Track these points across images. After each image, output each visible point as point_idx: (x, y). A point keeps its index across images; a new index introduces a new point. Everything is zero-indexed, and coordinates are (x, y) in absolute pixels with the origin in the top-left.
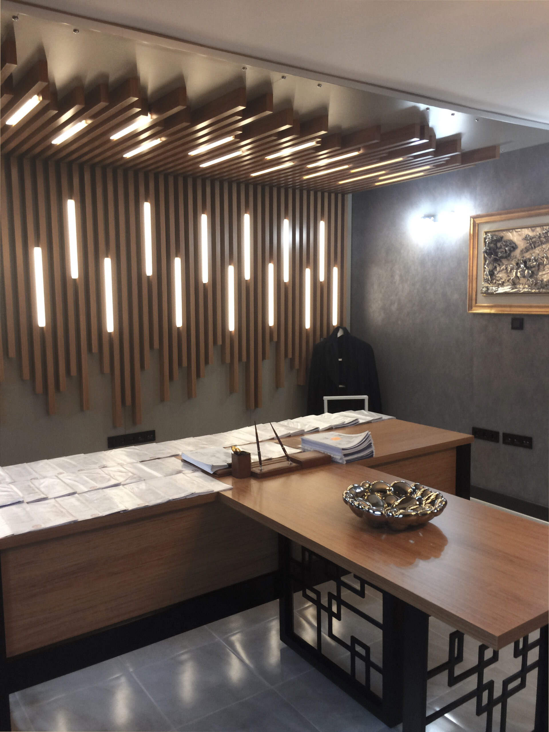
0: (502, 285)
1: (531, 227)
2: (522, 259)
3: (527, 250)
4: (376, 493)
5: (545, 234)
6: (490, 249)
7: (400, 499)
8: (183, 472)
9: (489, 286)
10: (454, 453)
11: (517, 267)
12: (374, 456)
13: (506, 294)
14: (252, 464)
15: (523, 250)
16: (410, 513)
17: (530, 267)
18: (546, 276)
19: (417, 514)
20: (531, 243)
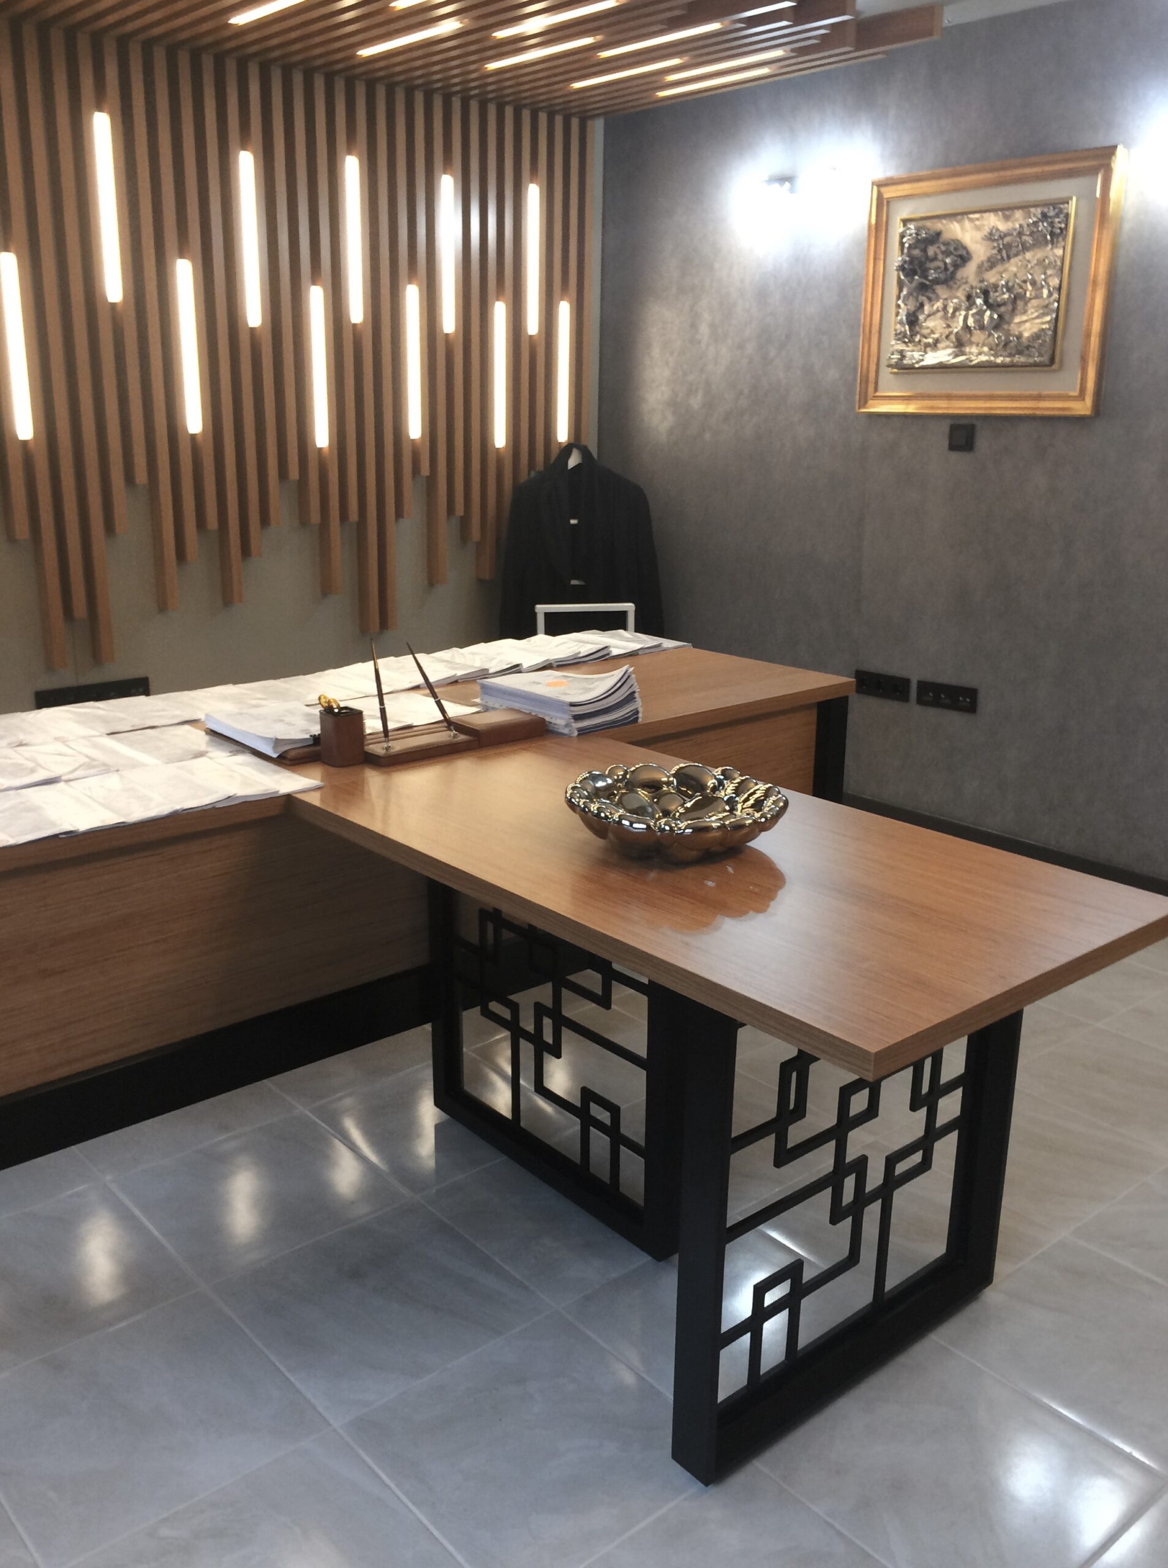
0: (935, 345)
1: (1002, 210)
2: (979, 285)
3: (992, 263)
4: (639, 789)
5: (1032, 228)
6: (911, 262)
7: (690, 801)
8: (209, 754)
9: (907, 349)
10: (812, 716)
11: (967, 303)
12: (640, 720)
13: (941, 367)
14: (368, 737)
15: (982, 263)
16: (709, 824)
17: (995, 304)
18: (1028, 325)
19: (724, 826)
20: (1001, 247)
